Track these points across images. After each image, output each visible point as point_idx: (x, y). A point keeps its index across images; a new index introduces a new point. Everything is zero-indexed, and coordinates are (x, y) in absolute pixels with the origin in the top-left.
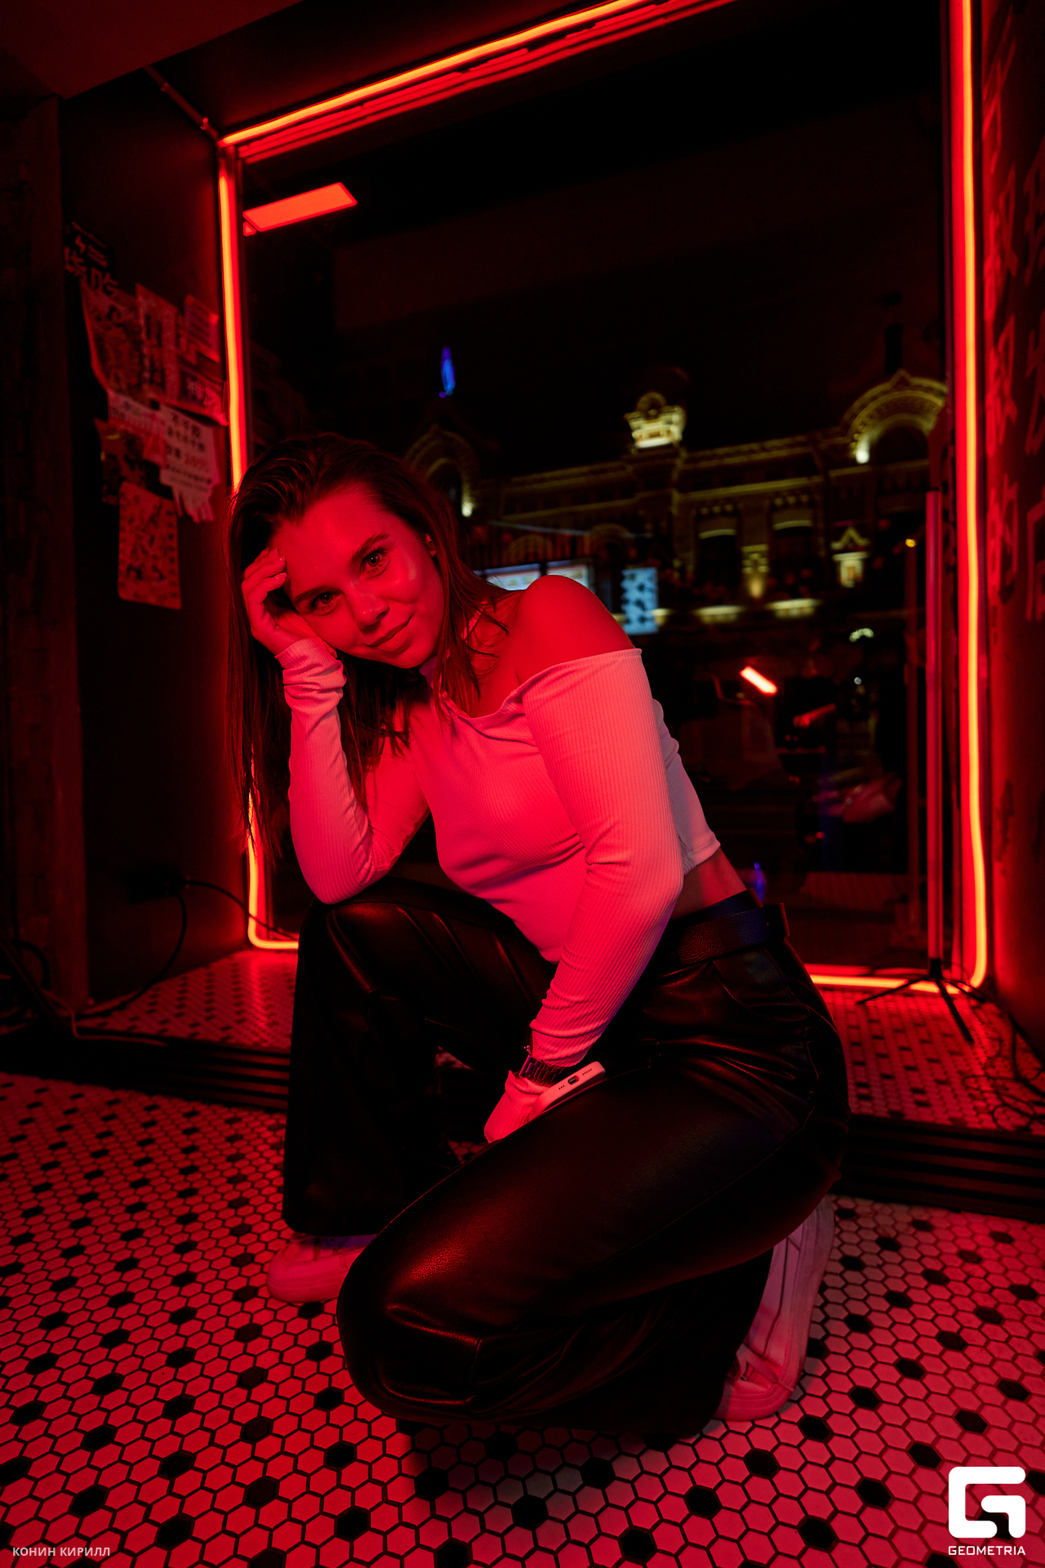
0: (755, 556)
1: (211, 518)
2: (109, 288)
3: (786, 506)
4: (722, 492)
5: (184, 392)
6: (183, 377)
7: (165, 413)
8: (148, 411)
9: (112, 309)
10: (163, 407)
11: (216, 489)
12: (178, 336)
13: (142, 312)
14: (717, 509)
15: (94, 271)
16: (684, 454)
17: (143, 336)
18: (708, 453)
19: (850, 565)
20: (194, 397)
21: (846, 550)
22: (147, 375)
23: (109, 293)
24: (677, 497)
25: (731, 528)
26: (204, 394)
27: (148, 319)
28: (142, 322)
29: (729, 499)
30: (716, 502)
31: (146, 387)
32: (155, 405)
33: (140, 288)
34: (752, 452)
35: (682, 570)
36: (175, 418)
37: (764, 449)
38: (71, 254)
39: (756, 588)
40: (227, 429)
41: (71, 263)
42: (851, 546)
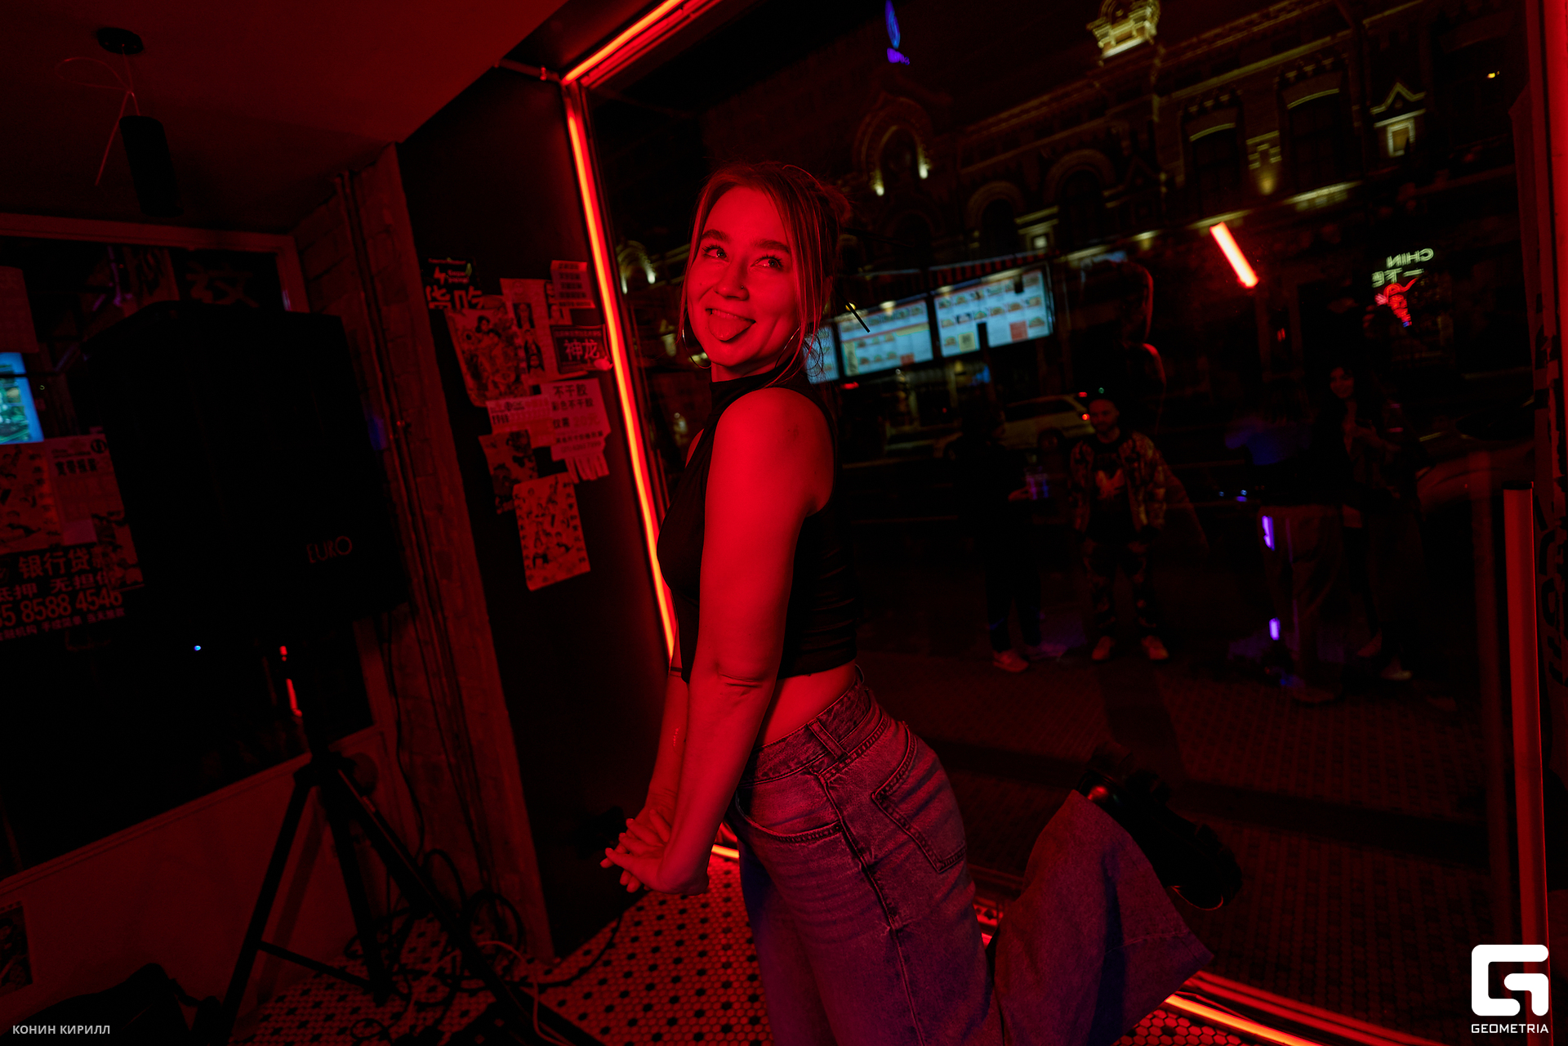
0: (1264, 147)
1: (607, 472)
2: (474, 301)
3: (1302, 76)
4: (1214, 81)
5: (563, 358)
6: (559, 344)
7: (547, 394)
8: (529, 399)
9: (481, 319)
10: (543, 388)
11: (607, 439)
12: (549, 306)
13: (509, 305)
14: (1209, 103)
15: (457, 293)
16: (1162, 51)
17: (515, 328)
18: (1195, 40)
19: (1399, 128)
20: (574, 358)
21: (1392, 113)
22: (523, 365)
23: (473, 306)
24: (1156, 101)
25: (1230, 122)
26: (584, 348)
27: (516, 307)
28: (511, 315)
29: (1222, 89)
30: (1207, 95)
31: (523, 377)
32: (536, 390)
33: (504, 282)
34: (1252, 23)
35: (1170, 182)
36: (558, 391)
37: (1268, 17)
38: (432, 291)
39: (1267, 185)
40: (613, 371)
41: (434, 299)
42: (1398, 105)
